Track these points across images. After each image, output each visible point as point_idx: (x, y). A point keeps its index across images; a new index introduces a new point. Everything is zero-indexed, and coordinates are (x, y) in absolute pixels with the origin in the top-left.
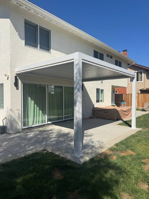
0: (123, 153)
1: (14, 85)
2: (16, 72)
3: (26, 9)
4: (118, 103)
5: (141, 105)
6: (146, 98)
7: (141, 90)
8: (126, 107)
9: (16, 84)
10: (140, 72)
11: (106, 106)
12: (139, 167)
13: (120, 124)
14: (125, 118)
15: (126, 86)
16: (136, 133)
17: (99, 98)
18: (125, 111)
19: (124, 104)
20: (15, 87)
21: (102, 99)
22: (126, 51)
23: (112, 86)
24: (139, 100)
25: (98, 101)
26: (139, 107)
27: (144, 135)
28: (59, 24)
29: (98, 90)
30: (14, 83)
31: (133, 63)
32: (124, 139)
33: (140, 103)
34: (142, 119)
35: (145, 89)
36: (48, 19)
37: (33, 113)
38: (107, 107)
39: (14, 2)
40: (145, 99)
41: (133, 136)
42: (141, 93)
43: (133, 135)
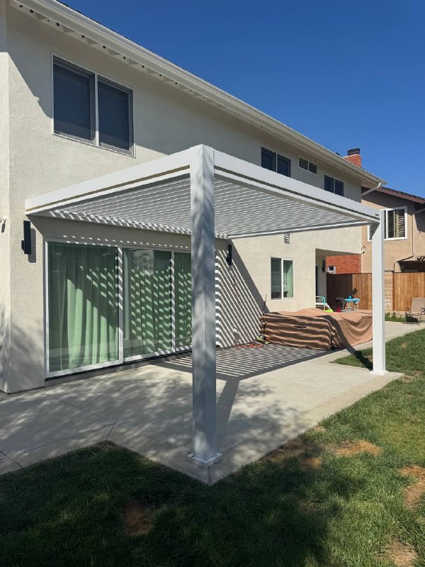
0: (344, 448)
1: (23, 248)
2: (27, 210)
3: (59, 29)
4: (337, 301)
5: (402, 304)
6: (416, 286)
7: (401, 263)
8: (359, 311)
9: (28, 246)
10: (398, 212)
11: (301, 308)
12: (389, 492)
13: (339, 362)
14: (357, 343)
15: (357, 250)
16: (385, 387)
17: (279, 286)
18: (356, 324)
19: (355, 302)
20: (25, 253)
21: (288, 289)
22: (357, 151)
23: (318, 251)
24: (396, 291)
25: (276, 295)
26: (396, 312)
27: (409, 394)
28: (156, 73)
29: (275, 263)
30: (22, 241)
31: (378, 183)
32: (349, 404)
33: (399, 298)
34: (404, 346)
35: (414, 259)
36: (124, 58)
37: (80, 331)
38: (304, 311)
39: (21, 6)
40: (414, 286)
41: (376, 396)
42: (403, 271)
43: (376, 392)
